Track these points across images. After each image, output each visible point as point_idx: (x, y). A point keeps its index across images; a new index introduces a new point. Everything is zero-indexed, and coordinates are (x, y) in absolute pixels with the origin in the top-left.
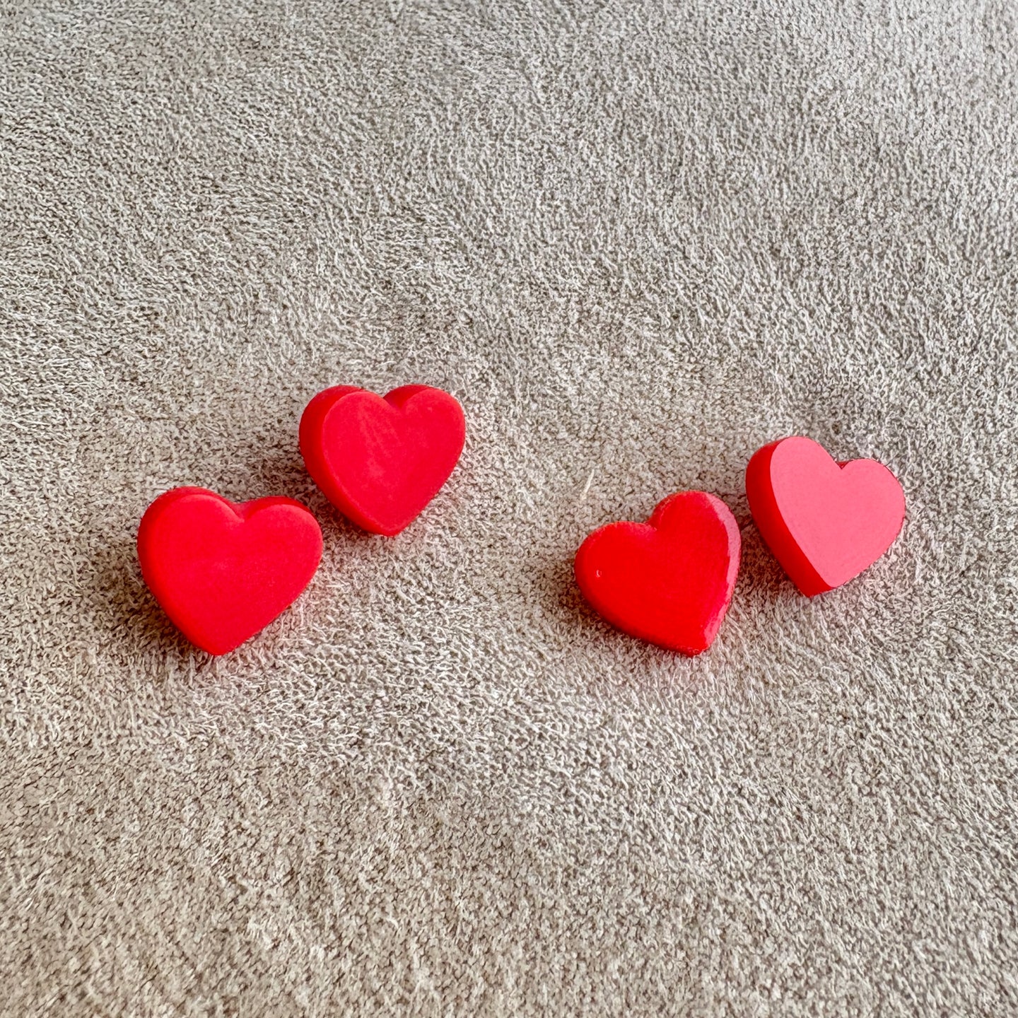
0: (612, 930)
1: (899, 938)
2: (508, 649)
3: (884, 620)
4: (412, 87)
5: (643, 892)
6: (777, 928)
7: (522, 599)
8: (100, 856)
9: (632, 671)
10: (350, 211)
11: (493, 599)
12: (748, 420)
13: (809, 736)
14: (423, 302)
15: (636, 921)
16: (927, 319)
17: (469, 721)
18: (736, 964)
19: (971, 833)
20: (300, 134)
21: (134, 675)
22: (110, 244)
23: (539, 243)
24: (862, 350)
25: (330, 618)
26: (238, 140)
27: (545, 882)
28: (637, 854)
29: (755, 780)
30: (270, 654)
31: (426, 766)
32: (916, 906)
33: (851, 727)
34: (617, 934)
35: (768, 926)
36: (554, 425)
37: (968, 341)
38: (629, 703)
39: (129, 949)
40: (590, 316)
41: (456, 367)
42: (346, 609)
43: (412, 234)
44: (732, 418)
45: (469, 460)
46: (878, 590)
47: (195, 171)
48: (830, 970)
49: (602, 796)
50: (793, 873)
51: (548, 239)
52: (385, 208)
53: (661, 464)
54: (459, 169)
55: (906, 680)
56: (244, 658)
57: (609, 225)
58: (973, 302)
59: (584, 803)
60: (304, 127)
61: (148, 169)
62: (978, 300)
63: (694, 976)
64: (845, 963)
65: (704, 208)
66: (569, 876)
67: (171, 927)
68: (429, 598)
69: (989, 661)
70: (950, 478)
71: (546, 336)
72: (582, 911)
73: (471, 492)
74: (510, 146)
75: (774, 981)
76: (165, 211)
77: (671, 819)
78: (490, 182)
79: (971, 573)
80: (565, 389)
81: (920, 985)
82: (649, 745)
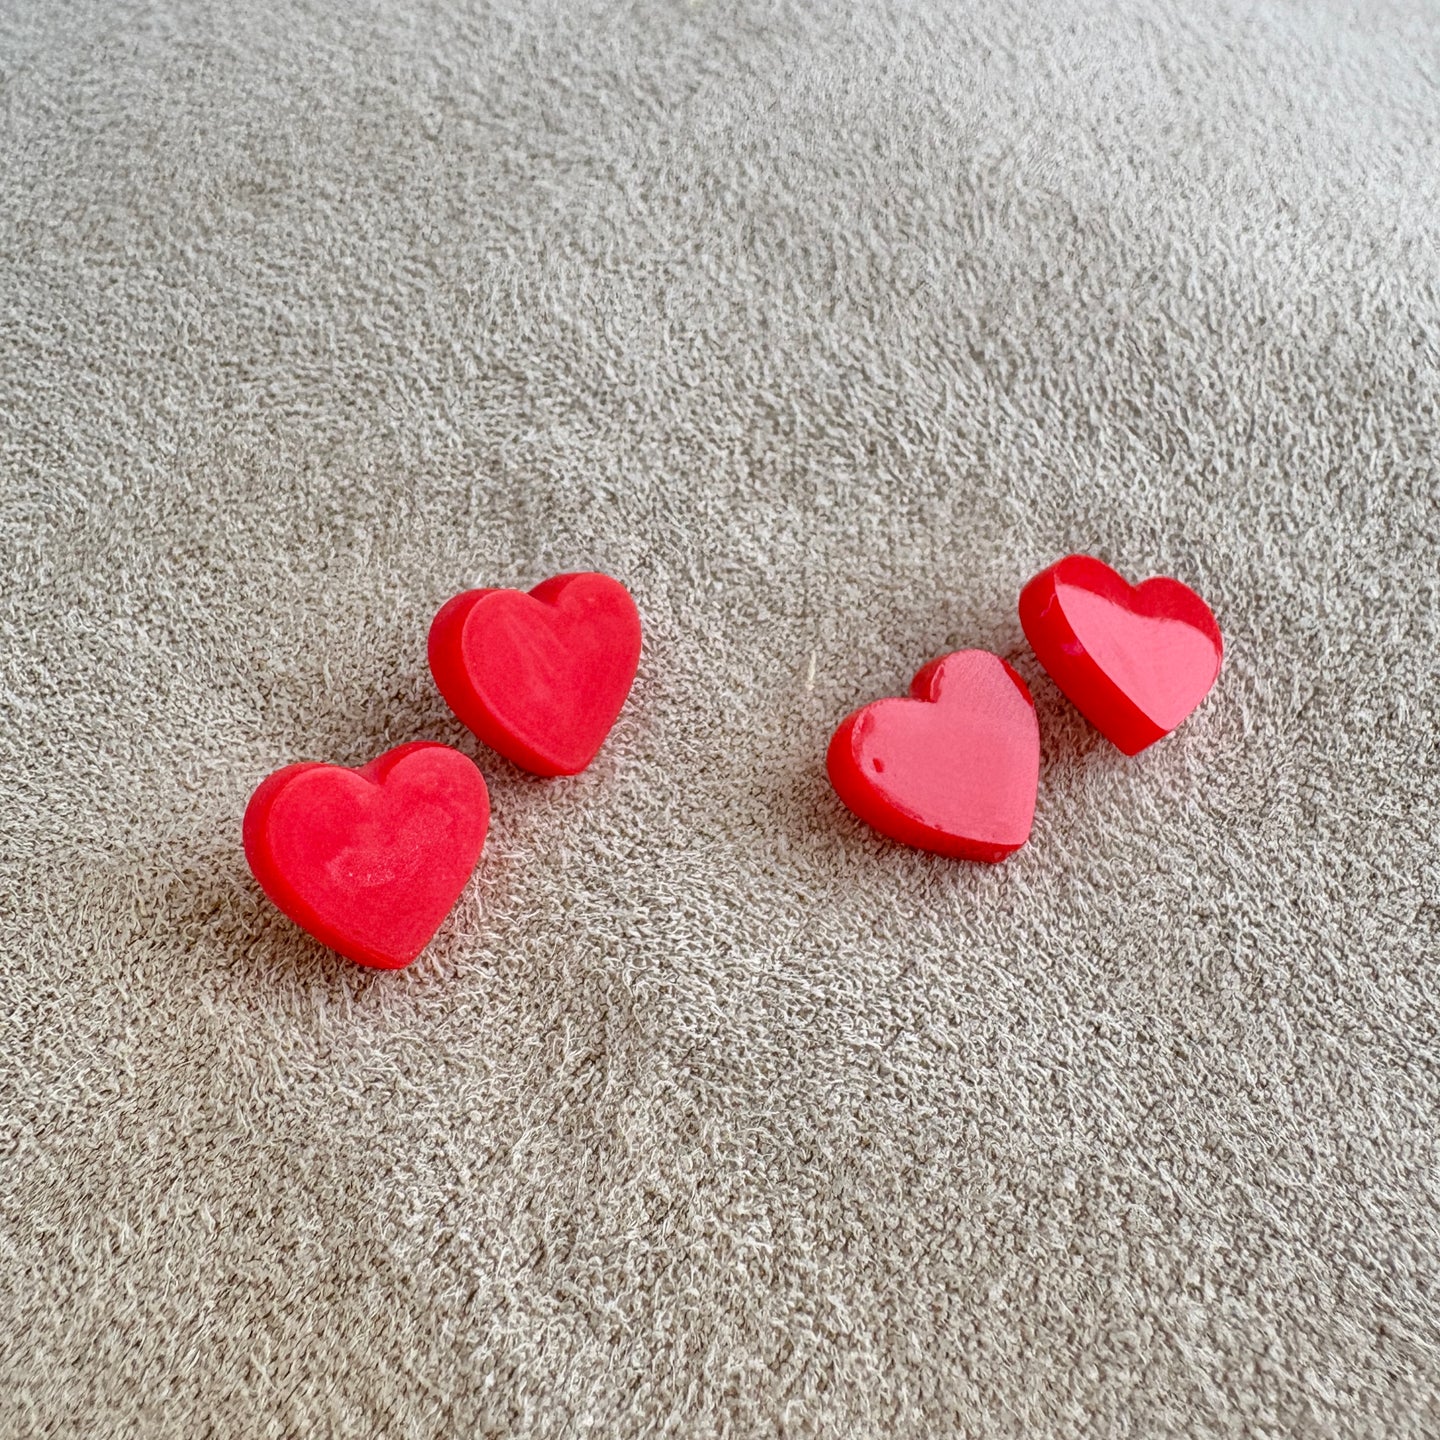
0: (983, 1244)
1: (1342, 1191)
2: (758, 897)
3: (1220, 786)
4: (473, 215)
5: (1009, 1185)
6: (1190, 1202)
7: (759, 832)
8: (278, 1274)
9: (922, 896)
10: (427, 381)
11: (722, 836)
12: (993, 563)
13: (1165, 945)
14: (546, 481)
15: (1010, 1226)
16: (1184, 411)
17: (730, 1000)
18: (1151, 1261)
19: (1392, 1042)
20: (341, 291)
21: (270, 1020)
22: (118, 467)
23: (679, 388)
24: (1113, 458)
25: (514, 898)
26: (261, 310)
27: (881, 1195)
28: (990, 1136)
29: (1112, 1012)
30: (446, 960)
31: (686, 1072)
32: (1349, 1148)
33: (1214, 926)
34: (990, 1247)
35: (1178, 1202)
36: (750, 604)
37: (1240, 429)
38: (928, 939)
39: (345, 1393)
40: (763, 467)
41: (606, 555)
42: (533, 882)
43: (513, 397)
44: (971, 563)
45: (651, 666)
46: (1203, 750)
47: (213, 357)
48: (1267, 1247)
49: (927, 1067)
50: (1193, 1127)
51: (690, 381)
52: (472, 370)
53: (896, 633)
54: (557, 308)
55: (1265, 858)
56: (414, 972)
57: (761, 353)
58: (1235, 382)
59: (906, 1080)
60: (344, 283)
61: (149, 363)
62: (1241, 379)
63: (1103, 1288)
64: (1283, 1236)
65: (877, 317)
66: (909, 1180)
67: (396, 1352)
68: (641, 849)
69: (1356, 819)
70: (1259, 598)
71: (713, 499)
72: (939, 1226)
73: (664, 706)
74: (616, 272)
75: (1202, 1275)
76: (183, 415)
77: (1021, 1082)
78: (599, 320)
79: (1311, 712)
80: (754, 559)
81: (1383, 1250)
82: (968, 989)
